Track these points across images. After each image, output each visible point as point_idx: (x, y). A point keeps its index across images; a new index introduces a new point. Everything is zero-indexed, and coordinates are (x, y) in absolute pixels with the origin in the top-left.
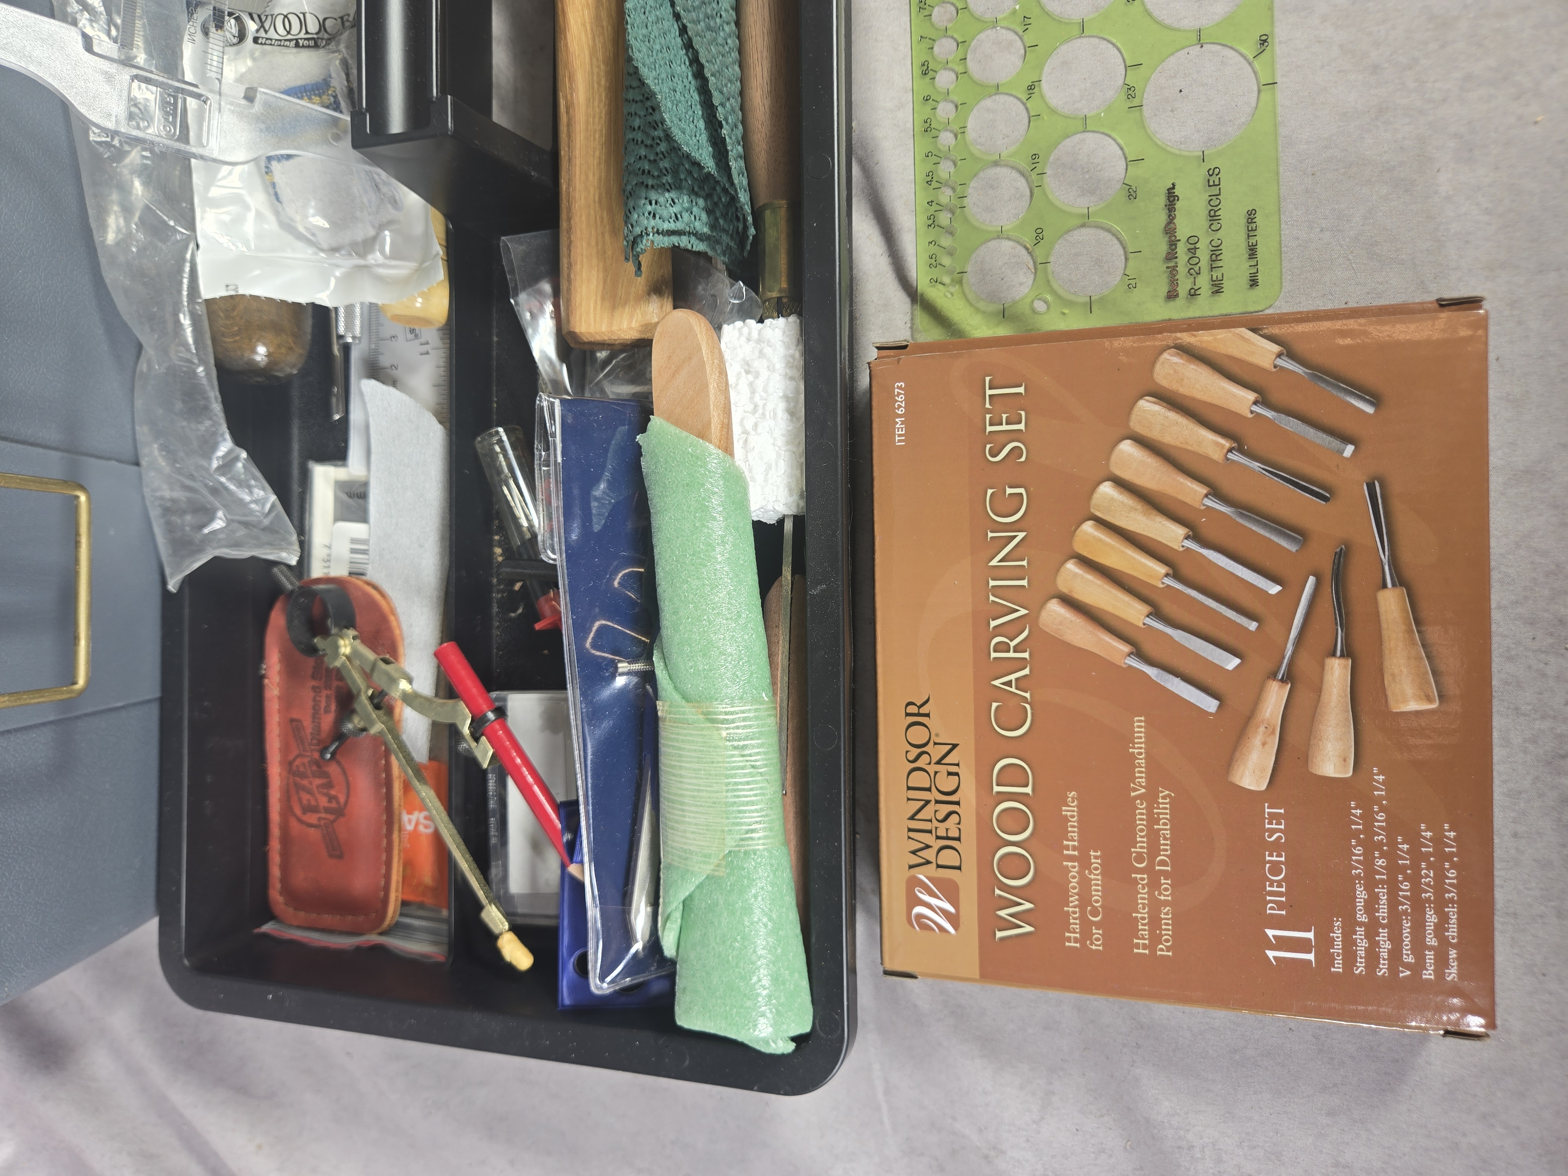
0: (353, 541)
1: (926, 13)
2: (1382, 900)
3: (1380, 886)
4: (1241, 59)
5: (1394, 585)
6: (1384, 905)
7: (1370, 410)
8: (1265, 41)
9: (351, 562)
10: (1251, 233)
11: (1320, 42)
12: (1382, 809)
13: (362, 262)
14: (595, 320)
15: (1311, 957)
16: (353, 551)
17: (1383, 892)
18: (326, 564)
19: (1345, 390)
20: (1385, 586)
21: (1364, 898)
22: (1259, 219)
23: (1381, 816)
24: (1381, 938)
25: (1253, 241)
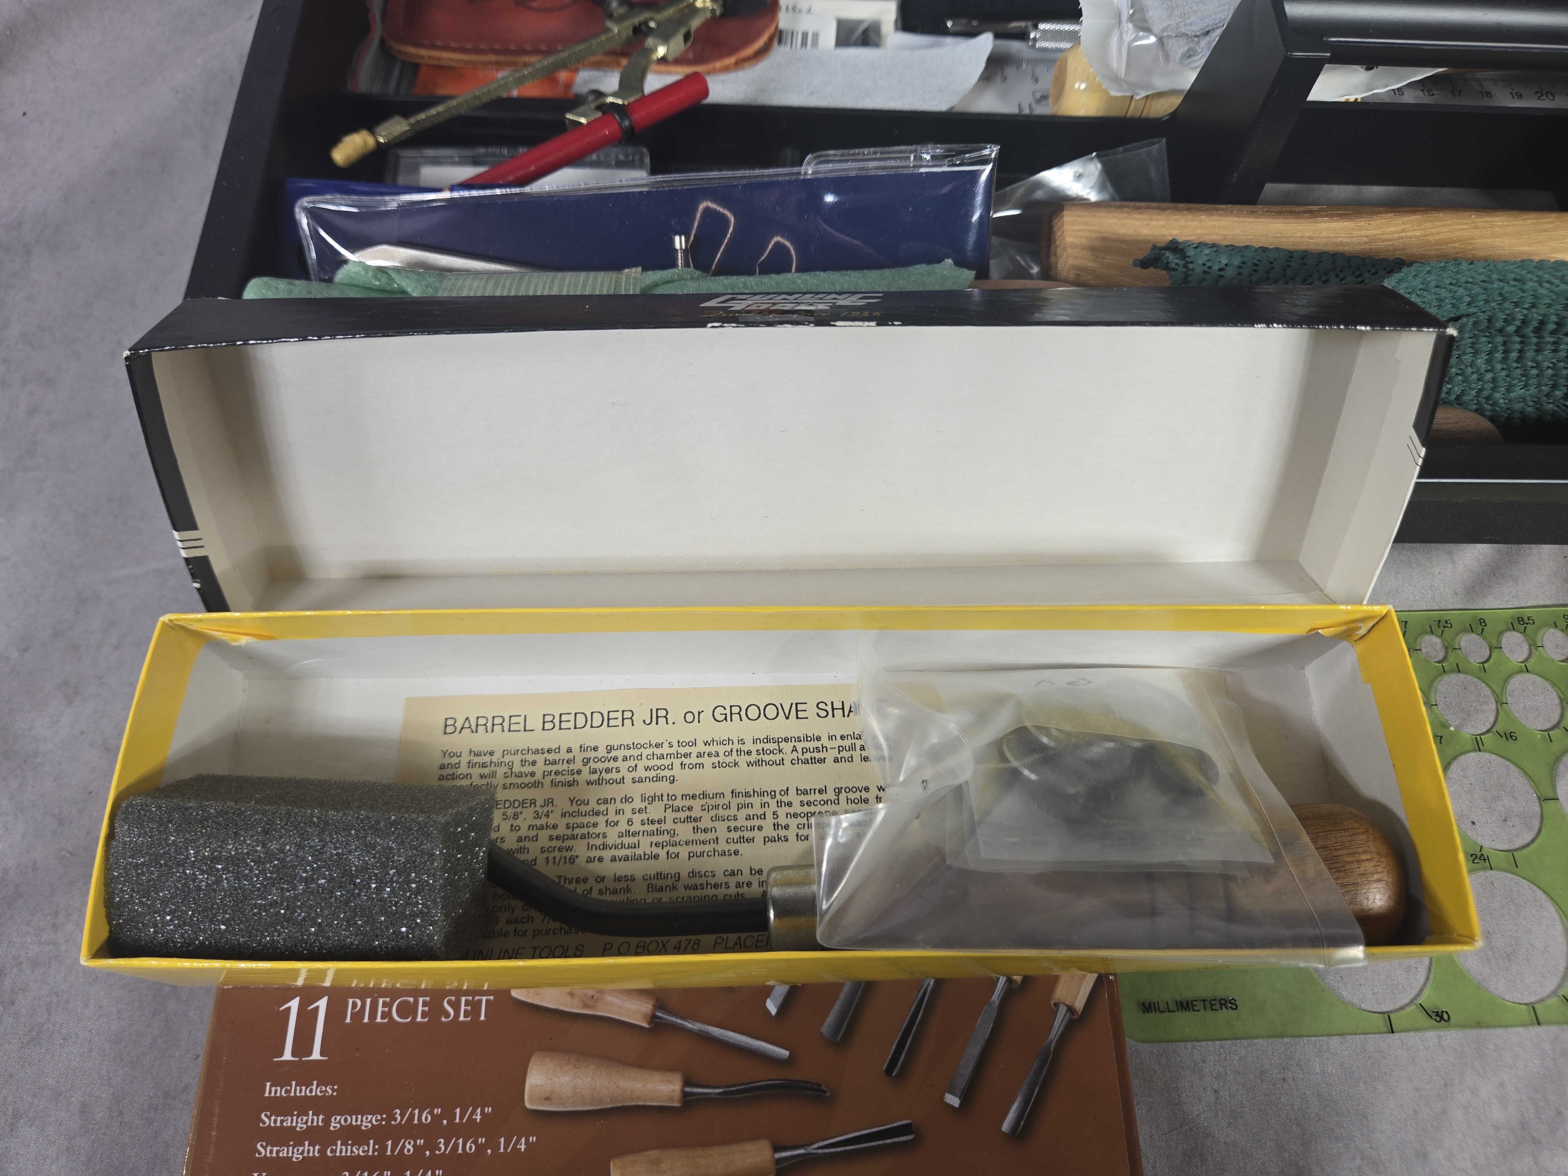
0: (816, 36)
1: (1434, 628)
2: (358, 1150)
3: (377, 1147)
4: (1416, 991)
5: (778, 1161)
6: (352, 1152)
7: (1006, 1126)
8: (1442, 1018)
9: (792, 33)
10: (1208, 1004)
11: (1446, 1086)
12: (480, 1149)
13: (1124, 18)
14: (1078, 231)
15: (287, 1056)
16: (805, 36)
17: (368, 1151)
18: (790, 7)
19: (1030, 1094)
20: (777, 1149)
21: (361, 1125)
22: (1225, 1013)
23: (471, 1148)
24: (306, 1148)
25: (1199, 1006)
